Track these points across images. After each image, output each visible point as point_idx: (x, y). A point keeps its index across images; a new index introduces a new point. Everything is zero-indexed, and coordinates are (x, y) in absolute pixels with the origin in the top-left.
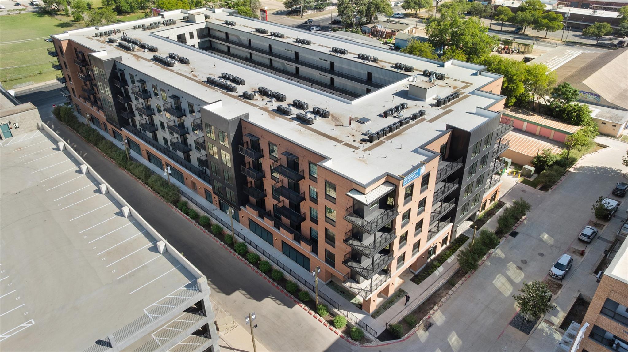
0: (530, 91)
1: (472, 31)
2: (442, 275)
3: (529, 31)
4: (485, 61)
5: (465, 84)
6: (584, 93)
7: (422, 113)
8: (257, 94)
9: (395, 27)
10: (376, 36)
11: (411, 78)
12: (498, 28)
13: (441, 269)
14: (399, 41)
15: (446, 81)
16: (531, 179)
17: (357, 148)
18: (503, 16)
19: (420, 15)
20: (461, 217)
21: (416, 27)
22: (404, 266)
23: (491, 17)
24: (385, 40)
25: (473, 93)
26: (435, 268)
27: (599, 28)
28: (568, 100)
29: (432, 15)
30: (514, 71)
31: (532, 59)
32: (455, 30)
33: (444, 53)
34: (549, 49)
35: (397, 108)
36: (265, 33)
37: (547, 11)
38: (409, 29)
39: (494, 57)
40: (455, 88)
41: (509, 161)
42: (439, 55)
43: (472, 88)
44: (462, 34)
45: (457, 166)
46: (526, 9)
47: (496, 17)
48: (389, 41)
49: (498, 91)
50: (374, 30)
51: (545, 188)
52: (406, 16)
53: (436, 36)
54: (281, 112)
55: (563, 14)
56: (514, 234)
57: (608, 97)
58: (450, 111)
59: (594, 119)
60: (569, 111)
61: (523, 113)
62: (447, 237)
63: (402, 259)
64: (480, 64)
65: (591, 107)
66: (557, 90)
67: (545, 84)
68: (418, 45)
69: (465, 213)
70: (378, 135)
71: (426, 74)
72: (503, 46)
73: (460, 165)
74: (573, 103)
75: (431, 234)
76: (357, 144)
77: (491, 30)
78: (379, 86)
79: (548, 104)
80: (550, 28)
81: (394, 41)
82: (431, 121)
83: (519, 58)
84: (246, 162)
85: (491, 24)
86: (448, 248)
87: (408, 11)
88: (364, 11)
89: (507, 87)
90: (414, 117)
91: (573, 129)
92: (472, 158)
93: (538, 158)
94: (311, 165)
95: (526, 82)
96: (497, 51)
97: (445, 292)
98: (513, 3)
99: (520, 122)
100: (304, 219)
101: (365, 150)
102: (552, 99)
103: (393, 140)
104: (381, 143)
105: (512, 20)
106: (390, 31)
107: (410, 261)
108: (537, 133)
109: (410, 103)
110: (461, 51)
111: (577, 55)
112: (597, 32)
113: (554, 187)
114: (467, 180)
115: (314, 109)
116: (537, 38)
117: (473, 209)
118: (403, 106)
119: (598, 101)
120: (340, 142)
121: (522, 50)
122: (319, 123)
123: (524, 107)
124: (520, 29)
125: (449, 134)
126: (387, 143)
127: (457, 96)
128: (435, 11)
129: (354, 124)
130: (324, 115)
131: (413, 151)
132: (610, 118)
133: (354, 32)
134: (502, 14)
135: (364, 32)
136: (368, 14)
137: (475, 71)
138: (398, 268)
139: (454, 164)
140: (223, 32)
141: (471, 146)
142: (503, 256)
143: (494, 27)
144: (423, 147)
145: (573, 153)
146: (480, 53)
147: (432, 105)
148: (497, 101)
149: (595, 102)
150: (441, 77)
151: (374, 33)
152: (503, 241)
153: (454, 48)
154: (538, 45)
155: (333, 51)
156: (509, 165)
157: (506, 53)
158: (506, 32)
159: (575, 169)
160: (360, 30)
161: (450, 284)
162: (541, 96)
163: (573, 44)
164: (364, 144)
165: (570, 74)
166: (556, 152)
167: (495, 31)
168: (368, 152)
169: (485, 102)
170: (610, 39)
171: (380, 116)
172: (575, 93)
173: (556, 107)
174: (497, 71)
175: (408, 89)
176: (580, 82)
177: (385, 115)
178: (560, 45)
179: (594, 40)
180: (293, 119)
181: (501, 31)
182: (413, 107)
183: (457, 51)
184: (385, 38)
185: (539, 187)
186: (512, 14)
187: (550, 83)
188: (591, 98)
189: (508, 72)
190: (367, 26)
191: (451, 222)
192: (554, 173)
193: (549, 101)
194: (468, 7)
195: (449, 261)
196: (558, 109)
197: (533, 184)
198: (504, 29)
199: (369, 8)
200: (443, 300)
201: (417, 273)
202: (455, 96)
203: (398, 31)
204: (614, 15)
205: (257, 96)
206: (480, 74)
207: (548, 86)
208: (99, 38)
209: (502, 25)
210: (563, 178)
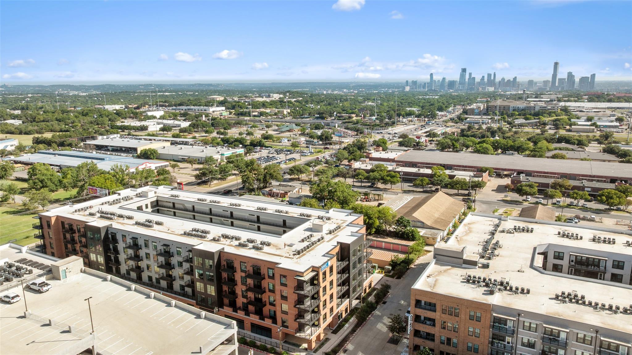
0: (382, 223)
1: (341, 189)
2: (348, 328)
3: (380, 185)
4: (353, 208)
5: (343, 221)
6: (415, 221)
7: (322, 238)
8: (221, 238)
9: (287, 189)
10: (273, 196)
11: (311, 221)
12: (359, 184)
13: (347, 325)
14: (292, 199)
15: (332, 220)
16: (391, 274)
17: (293, 258)
18: (360, 176)
19: (302, 179)
20: (353, 295)
21: (301, 188)
22: (326, 322)
23: (353, 177)
24: (281, 199)
25: (348, 225)
26: (343, 325)
27: (422, 180)
28: (405, 226)
29: (311, 178)
30: (371, 212)
31: (383, 204)
32: (331, 189)
33: (325, 205)
34: (394, 196)
35: (308, 237)
36: (205, 201)
37: (390, 171)
38: (297, 189)
39: (358, 205)
40: (337, 224)
41: (377, 265)
42: (323, 206)
43: (347, 223)
44: (335, 191)
45: (345, 263)
46: (375, 171)
47: (356, 177)
48: (284, 199)
49: (362, 223)
50: (271, 193)
51: (399, 278)
52: (292, 180)
53: (317, 194)
54: (242, 245)
55: (399, 172)
56: (384, 303)
57: (429, 223)
58: (337, 236)
59: (422, 236)
60: (407, 233)
61: (381, 238)
62: (347, 307)
63: (325, 318)
64: (350, 209)
65: (419, 230)
66: (398, 221)
67: (390, 218)
68: (308, 201)
69: (355, 293)
70: (302, 251)
71: (319, 218)
72: (364, 197)
73: (347, 263)
74: (408, 228)
75: (338, 305)
76: (292, 257)
77: (354, 186)
78: (291, 228)
79: (395, 230)
80: (393, 183)
81: (288, 199)
82: (328, 241)
83: (376, 203)
84: (223, 278)
85: (354, 182)
86: (349, 315)
87: (292, 177)
88: (262, 179)
89: (368, 222)
90: (319, 240)
91: (411, 243)
92: (353, 259)
93: (392, 261)
94: (269, 270)
95: (379, 218)
96: (360, 201)
97: (351, 336)
98: (366, 166)
99: (381, 243)
100: (265, 305)
101: (297, 259)
102: (396, 227)
103: (311, 252)
104: (304, 254)
105: (367, 178)
106: (283, 192)
107: (329, 319)
108: (392, 248)
109: (314, 234)
110: (337, 203)
111: (410, 199)
112: (421, 183)
113: (404, 276)
114: (353, 272)
115: (261, 242)
116: (385, 190)
117: (359, 291)
118: (311, 236)
119: (424, 226)
120: (283, 256)
121: (377, 198)
122: (266, 249)
123: (381, 234)
124: (373, 184)
125: (339, 246)
126: (308, 254)
127: (340, 228)
128: (313, 176)
129: (287, 247)
130: (269, 245)
131: (322, 256)
132: (431, 235)
133: (257, 195)
134: (360, 175)
135: (264, 194)
136: (265, 181)
137: (347, 214)
138: (324, 323)
139: (344, 262)
140: (170, 202)
141: (351, 252)
142: (380, 314)
143: (356, 184)
144: (327, 253)
145: (411, 256)
146: (349, 202)
147: (327, 234)
148: (361, 228)
149: (422, 226)
150: (329, 219)
151: (271, 194)
152: (378, 307)
153: (331, 201)
154: (387, 194)
155: (258, 209)
156: (377, 267)
157: (366, 201)
158: (365, 187)
159: (415, 265)
160: (261, 193)
161: (353, 331)
162: (390, 226)
163: (409, 192)
164: (295, 256)
165: (406, 211)
166: (402, 256)
167: (358, 187)
168: (298, 259)
169: (355, 229)
170: (430, 187)
171: (300, 242)
172: (408, 222)
173: (400, 232)
174: (361, 213)
175: (312, 227)
176: (411, 215)
177: (303, 241)
178: (400, 193)
179: (421, 188)
180: (250, 249)
181: (361, 186)
182: (316, 236)
183: (334, 203)
184: (280, 197)
185: (395, 277)
186: (366, 175)
187: (394, 217)
188: (419, 224)
189: (367, 213)
190: (265, 189)
191: (348, 298)
192: (402, 268)
193: (394, 228)
194: (335, 171)
195: (351, 321)
196: (401, 233)
197: (392, 277)
198: (363, 184)
199: (265, 177)
200: (351, 338)
201: (334, 329)
202: (339, 228)
203: (289, 191)
204: (429, 171)
205: (222, 239)
206: (350, 215)
207: (393, 219)
208: (78, 213)
209: (361, 182)
210: (408, 271)
